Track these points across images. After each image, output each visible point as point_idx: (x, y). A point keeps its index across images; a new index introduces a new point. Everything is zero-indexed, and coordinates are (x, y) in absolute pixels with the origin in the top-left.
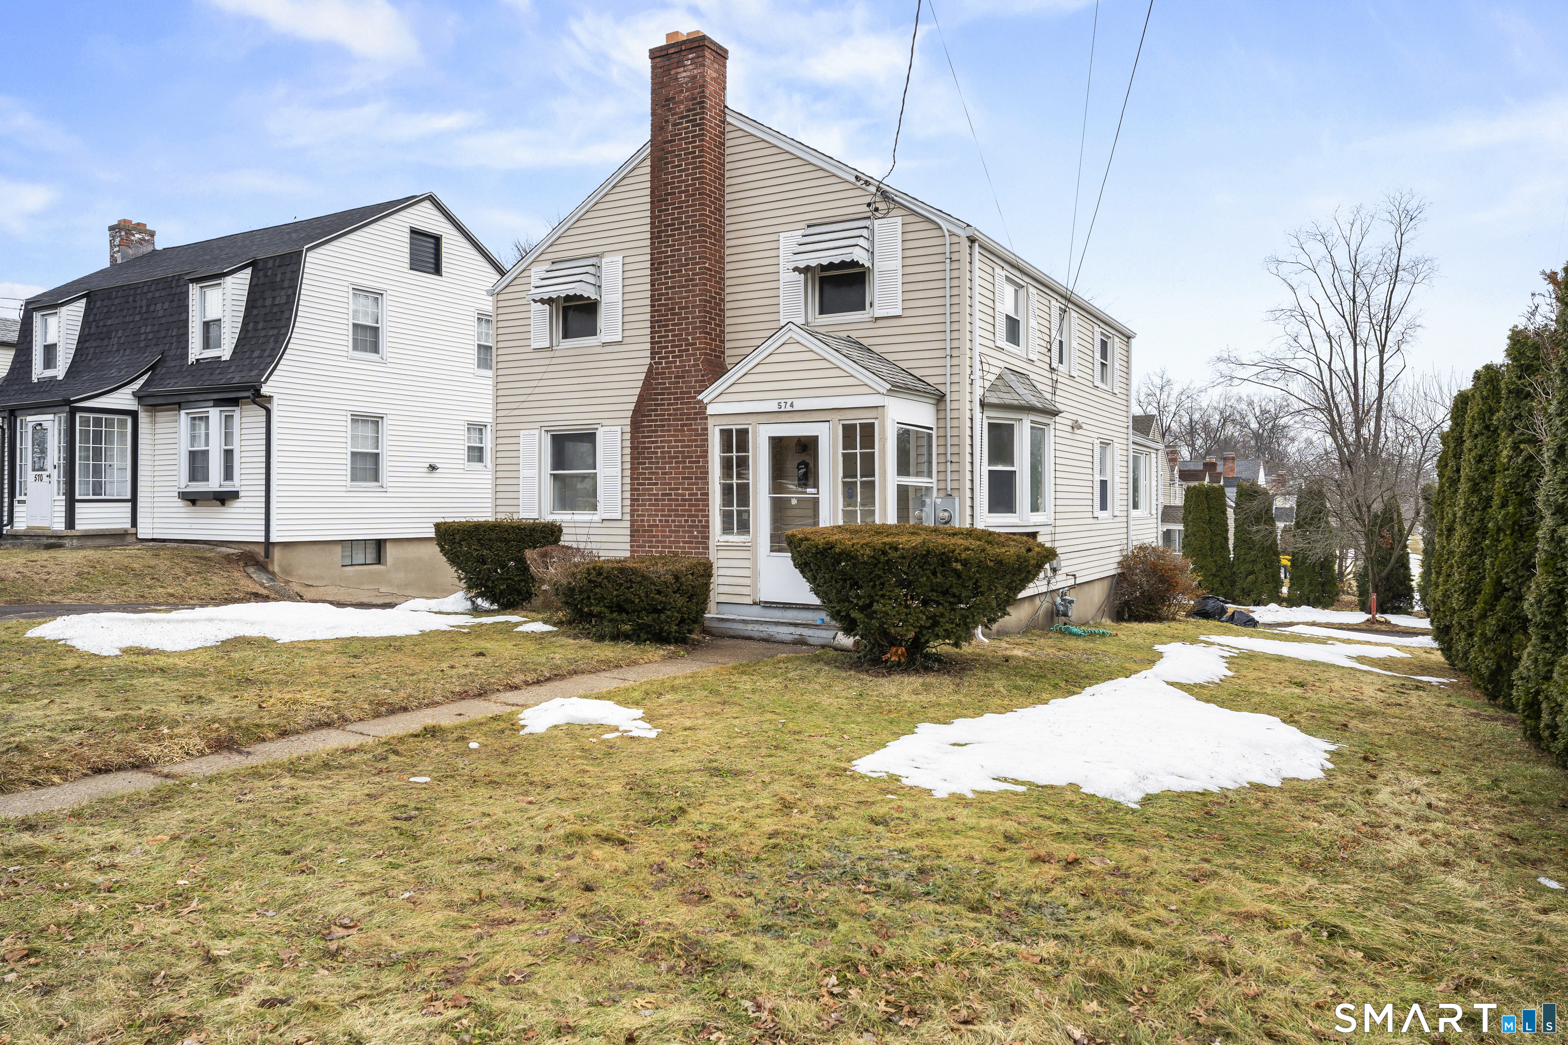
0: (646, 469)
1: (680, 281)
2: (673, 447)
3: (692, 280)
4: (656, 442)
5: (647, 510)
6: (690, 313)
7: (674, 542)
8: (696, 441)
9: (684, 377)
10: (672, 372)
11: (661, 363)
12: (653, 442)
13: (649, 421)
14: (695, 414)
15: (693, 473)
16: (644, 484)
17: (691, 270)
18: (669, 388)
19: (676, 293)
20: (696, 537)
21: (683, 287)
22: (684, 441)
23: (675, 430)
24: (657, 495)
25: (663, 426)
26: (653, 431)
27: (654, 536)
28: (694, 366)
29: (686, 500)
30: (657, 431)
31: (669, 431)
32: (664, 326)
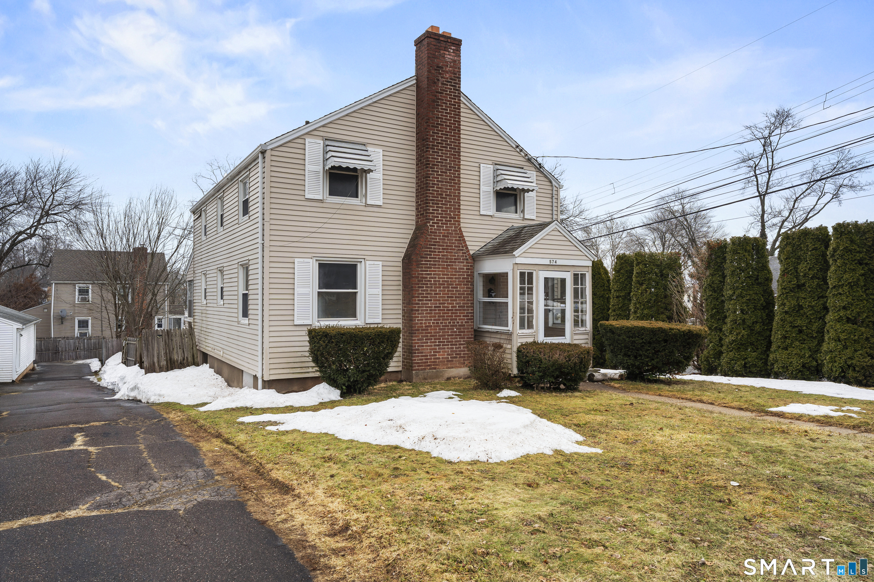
0: (424, 291)
1: (446, 179)
2: (441, 278)
3: (453, 180)
4: (431, 274)
5: (425, 317)
6: (453, 199)
7: (442, 336)
8: (456, 275)
9: (448, 237)
10: (441, 233)
11: (434, 226)
12: (428, 274)
13: (425, 261)
14: (455, 259)
15: (454, 294)
16: (423, 300)
17: (453, 174)
18: (439, 242)
19: (444, 185)
20: (456, 332)
21: (448, 182)
22: (448, 275)
23: (442, 268)
24: (432, 307)
25: (435, 265)
26: (428, 268)
27: (429, 333)
28: (454, 231)
29: (449, 310)
30: (431, 268)
31: (439, 268)
32: (436, 204)
